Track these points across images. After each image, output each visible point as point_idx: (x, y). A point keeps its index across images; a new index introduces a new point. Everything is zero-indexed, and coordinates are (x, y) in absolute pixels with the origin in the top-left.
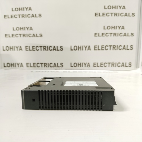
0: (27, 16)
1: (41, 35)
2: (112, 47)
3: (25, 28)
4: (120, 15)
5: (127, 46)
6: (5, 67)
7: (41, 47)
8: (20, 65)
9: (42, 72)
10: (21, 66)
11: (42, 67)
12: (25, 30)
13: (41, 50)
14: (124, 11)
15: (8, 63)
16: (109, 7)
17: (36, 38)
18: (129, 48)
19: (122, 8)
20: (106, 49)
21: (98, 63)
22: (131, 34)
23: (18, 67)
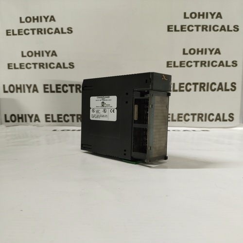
0: (47, 31)
1: (72, 65)
2: (198, 86)
3: (43, 52)
4: (213, 28)
5: (226, 83)
6: (7, 121)
7: (71, 86)
8: (33, 119)
9: (73, 130)
10: (35, 120)
11: (73, 121)
12: (43, 56)
13: (72, 92)
14: (219, 22)
15: (13, 115)
16: (193, 15)
17: (63, 70)
18: (229, 87)
19: (215, 16)
20: (188, 89)
21: (174, 115)
22: (233, 62)
23: (31, 121)
